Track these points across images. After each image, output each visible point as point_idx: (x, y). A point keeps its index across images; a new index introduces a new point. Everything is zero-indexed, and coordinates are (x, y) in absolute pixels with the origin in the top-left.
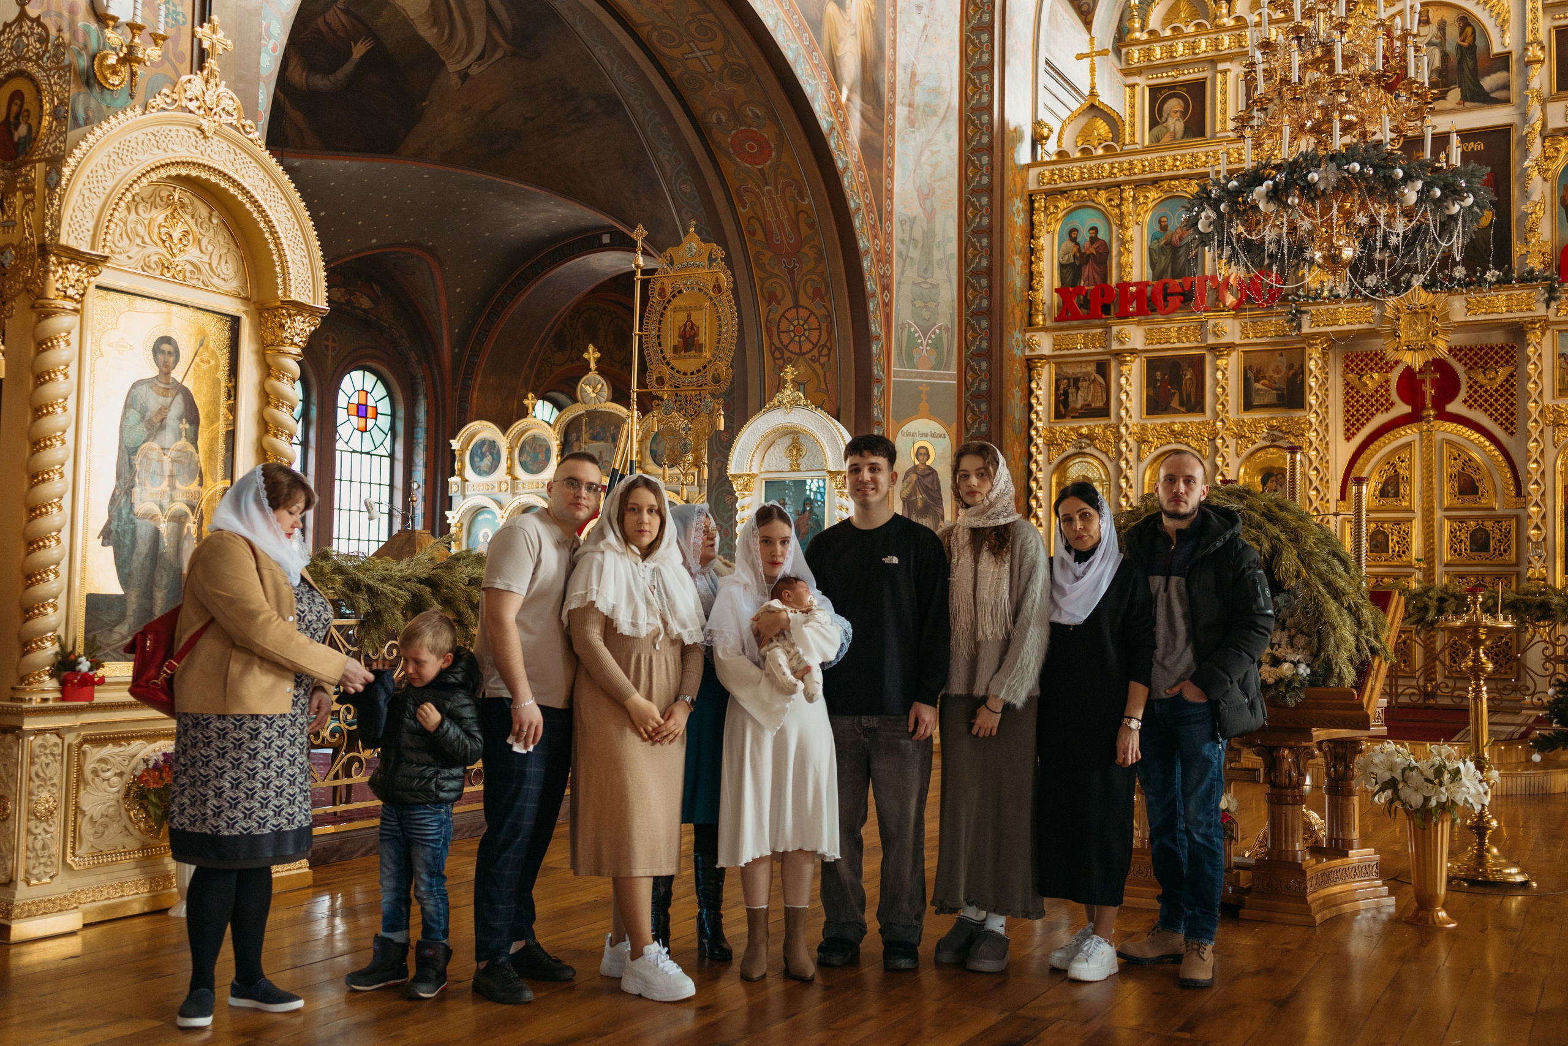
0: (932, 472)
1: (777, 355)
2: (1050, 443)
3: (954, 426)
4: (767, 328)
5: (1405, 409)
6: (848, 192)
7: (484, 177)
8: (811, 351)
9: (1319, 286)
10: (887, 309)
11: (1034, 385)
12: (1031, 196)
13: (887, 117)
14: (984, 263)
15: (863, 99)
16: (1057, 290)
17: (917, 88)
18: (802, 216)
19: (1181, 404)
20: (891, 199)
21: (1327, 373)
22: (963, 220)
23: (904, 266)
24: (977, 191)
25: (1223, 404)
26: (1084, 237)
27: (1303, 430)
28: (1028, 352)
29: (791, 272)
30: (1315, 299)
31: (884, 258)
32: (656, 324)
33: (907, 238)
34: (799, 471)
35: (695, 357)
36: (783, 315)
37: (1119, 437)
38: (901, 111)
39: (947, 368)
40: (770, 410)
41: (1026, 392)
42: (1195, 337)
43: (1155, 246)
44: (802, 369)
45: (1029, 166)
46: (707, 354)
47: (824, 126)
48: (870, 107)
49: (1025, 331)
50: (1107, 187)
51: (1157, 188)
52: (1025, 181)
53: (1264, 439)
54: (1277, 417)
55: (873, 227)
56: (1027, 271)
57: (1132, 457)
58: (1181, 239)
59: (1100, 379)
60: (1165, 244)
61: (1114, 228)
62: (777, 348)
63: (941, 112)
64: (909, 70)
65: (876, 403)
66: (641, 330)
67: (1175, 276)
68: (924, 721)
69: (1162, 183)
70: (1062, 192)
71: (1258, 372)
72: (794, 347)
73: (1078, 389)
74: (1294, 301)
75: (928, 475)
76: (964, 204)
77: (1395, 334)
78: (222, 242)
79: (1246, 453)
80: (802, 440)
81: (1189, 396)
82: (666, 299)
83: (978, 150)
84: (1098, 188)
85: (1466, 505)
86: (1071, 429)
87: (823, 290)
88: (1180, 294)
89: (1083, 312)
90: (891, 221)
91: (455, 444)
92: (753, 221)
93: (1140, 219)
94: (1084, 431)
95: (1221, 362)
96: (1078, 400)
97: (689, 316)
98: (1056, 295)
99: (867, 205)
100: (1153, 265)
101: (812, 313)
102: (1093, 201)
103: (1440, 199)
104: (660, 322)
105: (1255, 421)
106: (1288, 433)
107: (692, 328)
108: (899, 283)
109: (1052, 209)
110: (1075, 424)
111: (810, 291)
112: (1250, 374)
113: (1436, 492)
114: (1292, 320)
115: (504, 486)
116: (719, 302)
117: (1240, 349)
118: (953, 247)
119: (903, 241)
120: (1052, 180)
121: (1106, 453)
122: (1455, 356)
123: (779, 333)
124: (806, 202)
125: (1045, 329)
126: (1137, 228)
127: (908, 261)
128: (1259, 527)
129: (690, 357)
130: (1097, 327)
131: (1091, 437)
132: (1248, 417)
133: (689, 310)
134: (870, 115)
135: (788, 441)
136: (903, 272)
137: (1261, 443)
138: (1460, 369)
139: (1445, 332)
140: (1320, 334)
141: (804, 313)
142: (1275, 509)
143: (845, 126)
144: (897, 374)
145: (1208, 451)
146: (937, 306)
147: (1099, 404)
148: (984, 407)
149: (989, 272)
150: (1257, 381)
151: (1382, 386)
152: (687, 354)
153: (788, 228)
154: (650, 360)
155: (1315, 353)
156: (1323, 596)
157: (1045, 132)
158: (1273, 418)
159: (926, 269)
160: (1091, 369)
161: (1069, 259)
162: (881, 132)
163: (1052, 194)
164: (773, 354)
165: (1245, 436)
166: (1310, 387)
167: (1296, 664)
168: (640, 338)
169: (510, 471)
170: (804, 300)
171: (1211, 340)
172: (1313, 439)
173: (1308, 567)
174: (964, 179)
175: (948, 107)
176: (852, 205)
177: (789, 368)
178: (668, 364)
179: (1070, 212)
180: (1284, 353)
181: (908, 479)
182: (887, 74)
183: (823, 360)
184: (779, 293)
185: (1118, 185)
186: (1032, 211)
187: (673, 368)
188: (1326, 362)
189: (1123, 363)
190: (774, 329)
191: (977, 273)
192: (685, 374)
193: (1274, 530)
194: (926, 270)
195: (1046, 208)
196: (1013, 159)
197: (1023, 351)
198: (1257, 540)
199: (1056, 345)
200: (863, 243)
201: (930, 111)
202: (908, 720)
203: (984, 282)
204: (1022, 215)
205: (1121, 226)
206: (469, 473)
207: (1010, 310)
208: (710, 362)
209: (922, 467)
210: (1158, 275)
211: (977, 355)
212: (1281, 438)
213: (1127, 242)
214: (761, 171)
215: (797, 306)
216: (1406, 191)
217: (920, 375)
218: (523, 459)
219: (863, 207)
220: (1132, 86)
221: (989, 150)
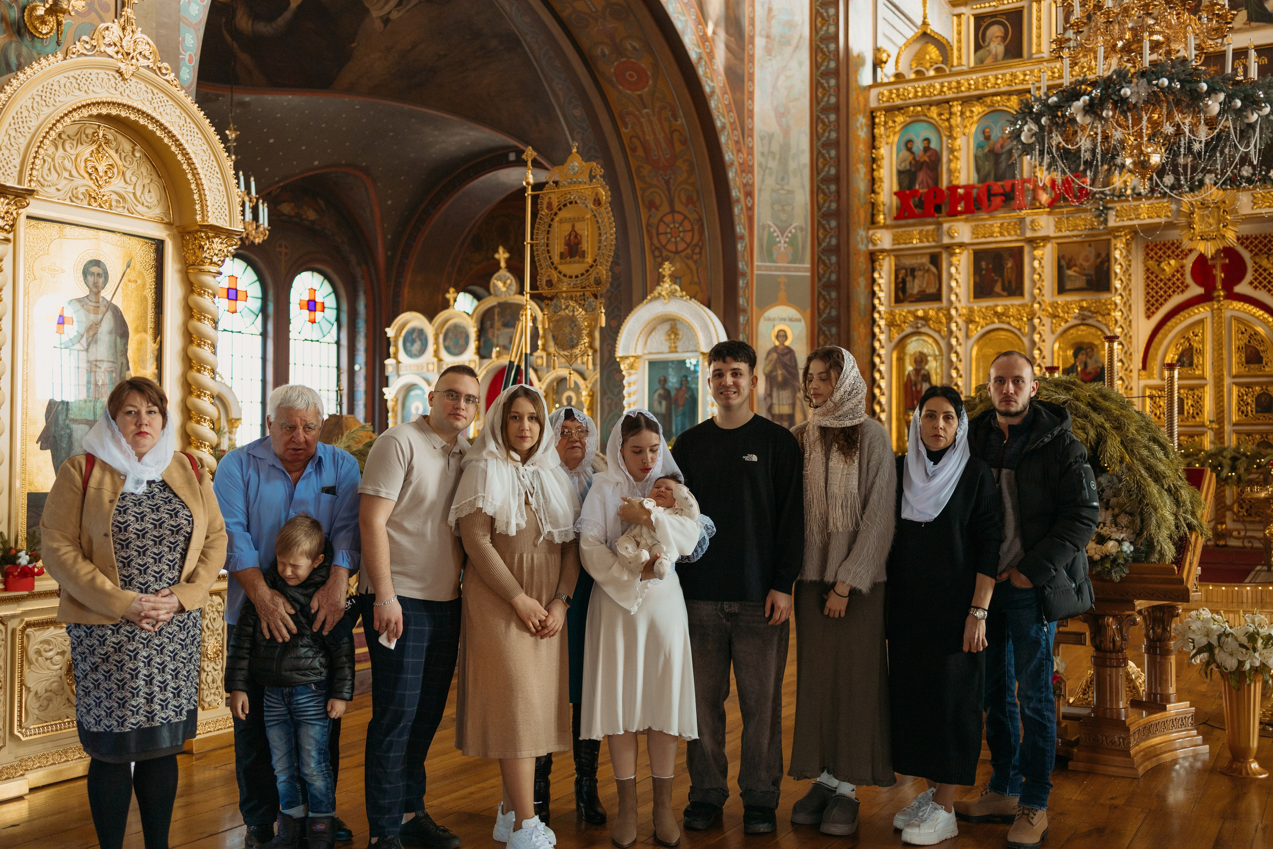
0: (789, 351)
1: (657, 253)
2: (891, 324)
3: (809, 311)
4: (648, 231)
5: (1197, 290)
6: (715, 113)
7: (406, 107)
8: (685, 249)
9: (1123, 186)
10: (750, 213)
11: (876, 275)
12: (872, 112)
13: (748, 47)
14: (833, 171)
15: (727, 32)
16: (895, 194)
17: (774, 22)
18: (676, 136)
19: (1004, 289)
20: (752, 117)
21: (1130, 261)
22: (814, 135)
23: (764, 175)
24: (826, 110)
25: (1039, 289)
26: (918, 147)
27: (1109, 310)
28: (871, 247)
29: (667, 183)
30: (1119, 197)
31: (746, 168)
32: (545, 233)
33: (766, 150)
34: (676, 352)
35: (579, 262)
36: (661, 220)
37: (950, 318)
38: (760, 42)
39: (802, 262)
40: (651, 300)
41: (870, 281)
42: (1015, 231)
43: (980, 154)
44: (678, 265)
45: (870, 87)
46: (589, 260)
47: (693, 56)
48: (732, 39)
49: (869, 229)
50: (938, 103)
51: (981, 104)
52: (867, 100)
53: (1075, 318)
54: (1087, 299)
55: (737, 142)
56: (869, 177)
57: (961, 335)
58: (1002, 147)
59: (933, 269)
60: (989, 151)
61: (944, 139)
62: (657, 248)
63: (794, 42)
64: (766, 7)
65: (741, 292)
66: (532, 239)
67: (997, 179)
68: (779, 608)
69: (985, 99)
70: (899, 109)
71: (1070, 260)
72: (671, 247)
73: (914, 277)
74: (1101, 199)
75: (786, 354)
76: (815, 121)
77: (1190, 226)
78: (145, 174)
79: (1059, 330)
80: (679, 326)
81: (1010, 282)
82: (553, 212)
83: (826, 74)
84: (931, 104)
85: (1252, 372)
86: (909, 312)
87: (695, 197)
88: (1002, 194)
89: (918, 211)
90: (752, 136)
91: (390, 332)
92: (635, 140)
93: (967, 131)
94: (920, 313)
95: (1038, 253)
96: (915, 287)
97: (573, 226)
98: (895, 198)
99: (731, 124)
100: (978, 169)
101: (686, 217)
102: (926, 116)
103: (1240, 110)
104: (548, 232)
105: (1067, 304)
106: (1096, 313)
107: (576, 237)
108: (760, 190)
109: (890, 124)
110: (912, 307)
111: (684, 199)
112: (1063, 263)
113: (1226, 361)
114: (1100, 216)
115: (431, 367)
116: (599, 214)
117: (1054, 241)
118: (805, 158)
119: (763, 154)
120: (890, 98)
121: (939, 332)
122: (1242, 244)
123: (658, 234)
124: (679, 122)
125: (885, 227)
126: (964, 138)
127: (767, 171)
128: (1085, 416)
129: (574, 262)
130: (930, 224)
131: (925, 319)
132: (1061, 300)
133: (573, 221)
134: (733, 46)
135: (666, 327)
136: (763, 181)
137: (1072, 322)
138: (1246, 255)
139: (1234, 223)
140: (1124, 227)
141: (679, 218)
142: (1100, 399)
143: (711, 55)
144: (759, 268)
145: (1026, 329)
146: (793, 209)
147: (932, 290)
148: (834, 295)
149: (837, 179)
150: (1069, 268)
151: (1178, 271)
152: (573, 259)
153: (664, 145)
154: (541, 265)
155: (1120, 244)
156: (1145, 480)
157: (884, 57)
158: (1083, 300)
159: (783, 177)
160: (925, 260)
161: (905, 166)
162: (742, 60)
163: (891, 110)
164: (653, 252)
165: (1058, 316)
166: (1116, 274)
167: (1120, 542)
168: (532, 246)
169: (436, 353)
170: (678, 207)
171: (1029, 234)
172: (1118, 318)
173: (1131, 453)
174: (815, 100)
175: (801, 37)
176: (718, 124)
177: (667, 265)
178: (556, 268)
179: (906, 126)
180: (1093, 244)
181: (770, 358)
182: (747, 10)
183: (695, 257)
184: (657, 201)
185: (947, 102)
186: (873, 125)
187: (560, 273)
188: (1129, 251)
189: (953, 254)
190: (654, 231)
191: (826, 180)
192: (571, 277)
193: (1098, 419)
194: (783, 179)
195: (886, 123)
196: (856, 81)
197: (867, 246)
198: (1083, 429)
199: (896, 240)
200: (728, 156)
201: (785, 41)
202: (764, 606)
203: (833, 188)
204: (865, 129)
205: (951, 137)
206: (402, 356)
207: (855, 211)
208: (592, 266)
209: (781, 347)
210: (982, 179)
211: (828, 251)
212: (1090, 317)
213: (956, 150)
214: (640, 96)
215: (673, 211)
216: (1210, 102)
217: (778, 269)
218: (447, 343)
219: (728, 126)
220: (959, 16)
221: (836, 73)
